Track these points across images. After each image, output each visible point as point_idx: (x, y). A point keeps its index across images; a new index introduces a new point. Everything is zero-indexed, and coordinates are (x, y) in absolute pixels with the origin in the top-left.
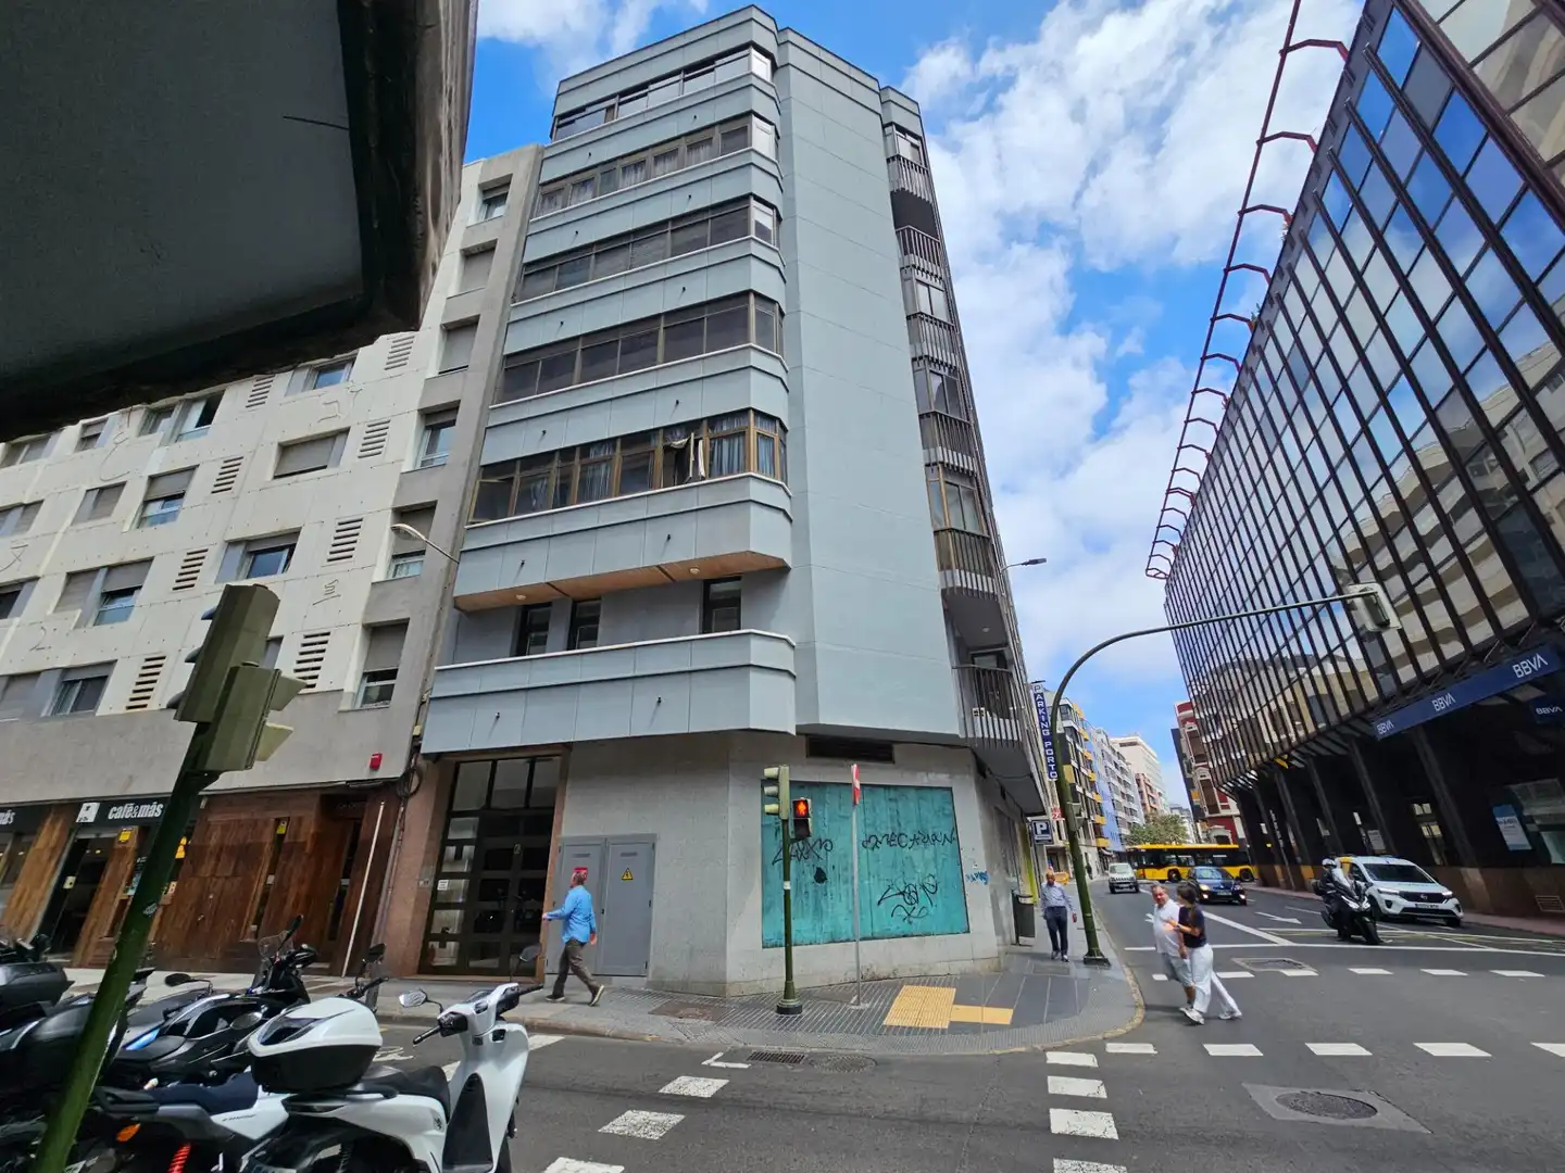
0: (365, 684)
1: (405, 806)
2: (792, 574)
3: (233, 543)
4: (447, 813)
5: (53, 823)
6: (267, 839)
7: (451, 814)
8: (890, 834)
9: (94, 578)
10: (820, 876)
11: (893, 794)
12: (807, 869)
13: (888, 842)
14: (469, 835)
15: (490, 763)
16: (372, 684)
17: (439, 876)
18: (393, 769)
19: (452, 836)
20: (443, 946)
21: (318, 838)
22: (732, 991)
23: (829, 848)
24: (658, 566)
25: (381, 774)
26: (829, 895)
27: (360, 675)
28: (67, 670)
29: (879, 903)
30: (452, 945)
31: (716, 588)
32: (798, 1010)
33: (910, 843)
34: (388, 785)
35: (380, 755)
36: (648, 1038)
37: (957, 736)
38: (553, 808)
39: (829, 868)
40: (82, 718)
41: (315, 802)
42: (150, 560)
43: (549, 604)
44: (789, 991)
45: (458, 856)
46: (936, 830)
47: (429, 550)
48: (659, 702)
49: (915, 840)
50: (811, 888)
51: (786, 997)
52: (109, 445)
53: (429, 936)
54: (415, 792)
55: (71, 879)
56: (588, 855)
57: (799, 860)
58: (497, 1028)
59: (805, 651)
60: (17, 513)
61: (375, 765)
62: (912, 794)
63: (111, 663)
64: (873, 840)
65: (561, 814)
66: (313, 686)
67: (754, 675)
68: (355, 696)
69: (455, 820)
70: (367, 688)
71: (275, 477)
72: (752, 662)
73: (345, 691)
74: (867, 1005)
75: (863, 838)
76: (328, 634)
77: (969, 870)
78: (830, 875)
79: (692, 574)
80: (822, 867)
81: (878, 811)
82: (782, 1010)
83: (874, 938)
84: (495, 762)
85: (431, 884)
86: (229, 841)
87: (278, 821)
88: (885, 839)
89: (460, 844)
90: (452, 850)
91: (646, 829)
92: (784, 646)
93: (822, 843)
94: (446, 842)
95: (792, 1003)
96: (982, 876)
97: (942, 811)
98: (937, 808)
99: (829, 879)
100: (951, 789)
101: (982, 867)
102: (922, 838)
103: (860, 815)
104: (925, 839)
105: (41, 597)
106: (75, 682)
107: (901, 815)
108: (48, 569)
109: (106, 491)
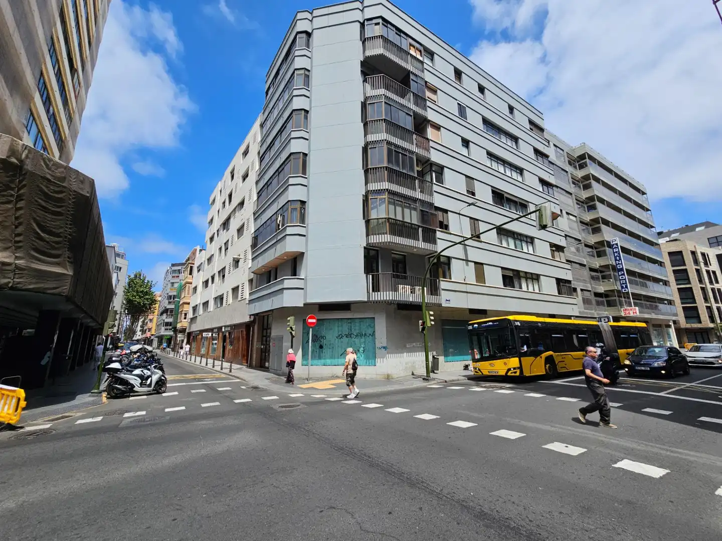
1: (254, 327)
3: (233, 260)
5: (221, 331)
6: (241, 336)
7: (264, 329)
8: (347, 333)
9: (221, 273)
10: (321, 347)
11: (349, 321)
12: (316, 345)
13: (346, 337)
17: (262, 345)
21: (246, 335)
23: (325, 338)
24: (276, 258)
25: (251, 320)
26: (324, 352)
28: (220, 296)
29: (341, 355)
33: (354, 337)
34: (252, 322)
39: (324, 344)
40: (221, 307)
42: (226, 267)
46: (366, 332)
48: (273, 300)
49: (357, 336)
50: (317, 350)
52: (220, 235)
53: (261, 359)
54: (256, 323)
57: (314, 342)
60: (212, 257)
62: (357, 321)
63: (224, 294)
64: (341, 336)
65: (272, 330)
66: (243, 297)
67: (285, 291)
69: (264, 331)
72: (284, 287)
73: (247, 298)
75: (337, 335)
76: (244, 283)
77: (378, 345)
78: (324, 347)
79: (286, 258)
80: (322, 344)
81: (343, 327)
84: (268, 315)
85: (260, 347)
87: (241, 332)
91: (281, 334)
92: (299, 280)
93: (322, 337)
94: (263, 336)
96: (384, 348)
97: (370, 325)
98: (367, 324)
99: (324, 348)
100: (374, 318)
101: (385, 345)
102: (360, 335)
103: (336, 328)
104: (361, 335)
105: (216, 278)
106: (221, 298)
107: (352, 327)
108: (216, 271)
109: (220, 249)
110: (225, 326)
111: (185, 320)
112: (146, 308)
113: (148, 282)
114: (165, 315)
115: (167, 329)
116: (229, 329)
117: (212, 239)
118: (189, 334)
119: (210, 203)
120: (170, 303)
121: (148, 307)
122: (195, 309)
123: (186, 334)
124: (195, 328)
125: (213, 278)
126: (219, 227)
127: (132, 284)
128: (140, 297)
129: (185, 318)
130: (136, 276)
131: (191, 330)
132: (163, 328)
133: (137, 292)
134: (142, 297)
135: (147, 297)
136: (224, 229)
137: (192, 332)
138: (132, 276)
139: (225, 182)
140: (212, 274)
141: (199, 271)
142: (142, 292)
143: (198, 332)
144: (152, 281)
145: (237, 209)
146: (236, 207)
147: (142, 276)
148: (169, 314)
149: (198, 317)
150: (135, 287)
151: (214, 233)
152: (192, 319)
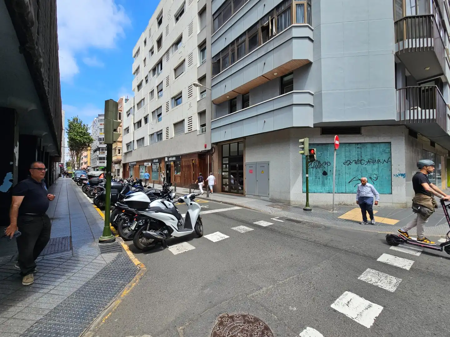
0: (201, 128)
1: (213, 156)
2: (313, 65)
3: (172, 98)
4: (222, 157)
5: (163, 162)
6: (191, 164)
7: (223, 158)
8: (356, 159)
9: (155, 113)
10: (325, 173)
11: (359, 146)
12: (320, 171)
13: (356, 163)
14: (227, 162)
15: (229, 145)
16: (203, 128)
17: (222, 171)
18: (209, 148)
19: (224, 162)
20: (226, 187)
21: (200, 163)
22: (292, 203)
23: (329, 165)
24: (262, 76)
25: (207, 149)
26: (328, 179)
27: (200, 126)
28: (157, 132)
29: (349, 182)
30: (227, 187)
31: (286, 79)
32: (310, 210)
33: (366, 163)
34: (209, 151)
35: (206, 144)
36: (262, 211)
37: (394, 120)
38: (243, 155)
39: (329, 170)
40: (161, 142)
41: (197, 155)
42: (161, 107)
43: (236, 98)
44: (307, 205)
45: (226, 167)
46: (380, 158)
47: (207, 89)
48: (265, 122)
49: (369, 162)
50: (321, 177)
51: (306, 206)
52: (150, 81)
53: (222, 185)
54: (214, 152)
55: (168, 171)
56: (252, 167)
57: (317, 168)
58: (191, 203)
59: (318, 96)
60: (143, 101)
61: (206, 147)
62: (369, 146)
63: (162, 130)
64: (349, 162)
65: (245, 156)
66: (191, 130)
67: (295, 108)
68: (200, 131)
69: (224, 159)
70: (202, 129)
71: (175, 79)
72: (294, 103)
73: (197, 130)
74: (337, 212)
75: (344, 161)
76: (192, 117)
77: (395, 172)
79: (274, 76)
80: (326, 171)
81: (351, 152)
82: (304, 210)
83: (346, 193)
84: (230, 144)
85: (221, 173)
86: (186, 164)
87: (192, 160)
88: (354, 162)
89: (226, 164)
90: (224, 166)
91: (264, 160)
92: (308, 95)
93: (326, 163)
94: (223, 164)
95: (308, 208)
96: (402, 175)
97: (384, 151)
98: (381, 150)
99: (328, 174)
100: (390, 143)
101: (404, 172)
102: (372, 161)
103: (343, 154)
104: (374, 162)
105: (150, 118)
106: (159, 135)
107: (363, 153)
108: (149, 112)
109: (152, 92)
110: (168, 157)
111: (119, 155)
112: (86, 145)
113: (84, 125)
114: (98, 152)
115: (101, 162)
116: (174, 159)
117: (139, 86)
118: (125, 165)
119: (133, 55)
120: (100, 143)
121: (87, 145)
122: (128, 145)
123: (122, 165)
124: (130, 159)
125: (146, 119)
126: (148, 73)
127: (72, 127)
128: (80, 137)
129: (119, 153)
130: (74, 120)
131: (127, 162)
132: (98, 162)
133: (77, 133)
134: (82, 136)
135: (86, 137)
136: (154, 74)
137: (128, 163)
138: (72, 120)
139: (150, 30)
140: (145, 115)
141: (128, 115)
142: (81, 132)
143: (135, 163)
144: (87, 125)
145: (171, 50)
146: (170, 48)
147: (79, 120)
148: (101, 151)
149: (133, 151)
150: (75, 129)
151: (142, 80)
152: (126, 154)
